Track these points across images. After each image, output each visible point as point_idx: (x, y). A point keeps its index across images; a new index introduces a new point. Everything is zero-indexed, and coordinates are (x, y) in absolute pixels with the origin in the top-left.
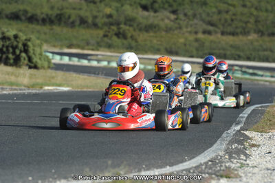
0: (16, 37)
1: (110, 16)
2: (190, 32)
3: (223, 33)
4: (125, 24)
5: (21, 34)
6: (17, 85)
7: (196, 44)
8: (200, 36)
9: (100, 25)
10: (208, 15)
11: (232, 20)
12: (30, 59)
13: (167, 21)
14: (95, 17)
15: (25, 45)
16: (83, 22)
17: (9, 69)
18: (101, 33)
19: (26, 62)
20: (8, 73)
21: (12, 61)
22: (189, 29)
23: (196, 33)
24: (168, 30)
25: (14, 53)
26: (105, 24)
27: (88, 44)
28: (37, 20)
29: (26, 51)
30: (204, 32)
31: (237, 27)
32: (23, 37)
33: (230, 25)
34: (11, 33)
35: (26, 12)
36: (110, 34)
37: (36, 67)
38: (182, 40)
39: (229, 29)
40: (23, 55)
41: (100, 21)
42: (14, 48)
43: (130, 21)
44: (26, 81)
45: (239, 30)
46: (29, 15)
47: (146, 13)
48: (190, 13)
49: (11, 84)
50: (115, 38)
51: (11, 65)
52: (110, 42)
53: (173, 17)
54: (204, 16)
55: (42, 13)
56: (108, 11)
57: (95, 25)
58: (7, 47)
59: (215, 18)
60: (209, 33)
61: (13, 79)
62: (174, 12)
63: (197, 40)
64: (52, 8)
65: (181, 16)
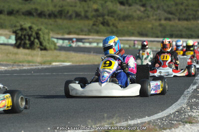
0: (30, 28)
1: (97, 10)
2: (156, 20)
3: (179, 19)
4: (108, 15)
5: (34, 26)
6: (33, 62)
7: (160, 28)
8: (163, 22)
9: (90, 17)
10: (168, 6)
11: (186, 10)
12: (41, 44)
13: (138, 12)
14: (86, 11)
15: (37, 34)
16: (78, 15)
17: (27, 51)
18: (91, 22)
19: (38, 45)
20: (26, 54)
21: (28, 45)
22: (155, 17)
23: (160, 20)
24: (140, 18)
25: (29, 40)
26: (93, 16)
27: (82, 31)
28: (45, 15)
29: (38, 38)
30: (166, 19)
31: (189, 15)
32: (35, 28)
33: (184, 13)
34: (27, 25)
35: (36, 10)
36: (97, 24)
37: (45, 49)
38: (150, 26)
39: (184, 16)
40: (36, 41)
41: (90, 14)
42: (30, 36)
43: (111, 13)
44: (39, 59)
45: (191, 17)
46: (39, 12)
47: (123, 7)
48: (155, 6)
49: (29, 62)
50: (101, 26)
51: (28, 48)
52: (98, 29)
53: (142, 9)
54: (165, 7)
55: (48, 10)
56: (95, 6)
57: (87, 17)
58: (25, 36)
59: (173, 9)
60: (169, 19)
61: (30, 58)
62: (143, 5)
63: (161, 25)
64: (55, 6)
65: (149, 8)
